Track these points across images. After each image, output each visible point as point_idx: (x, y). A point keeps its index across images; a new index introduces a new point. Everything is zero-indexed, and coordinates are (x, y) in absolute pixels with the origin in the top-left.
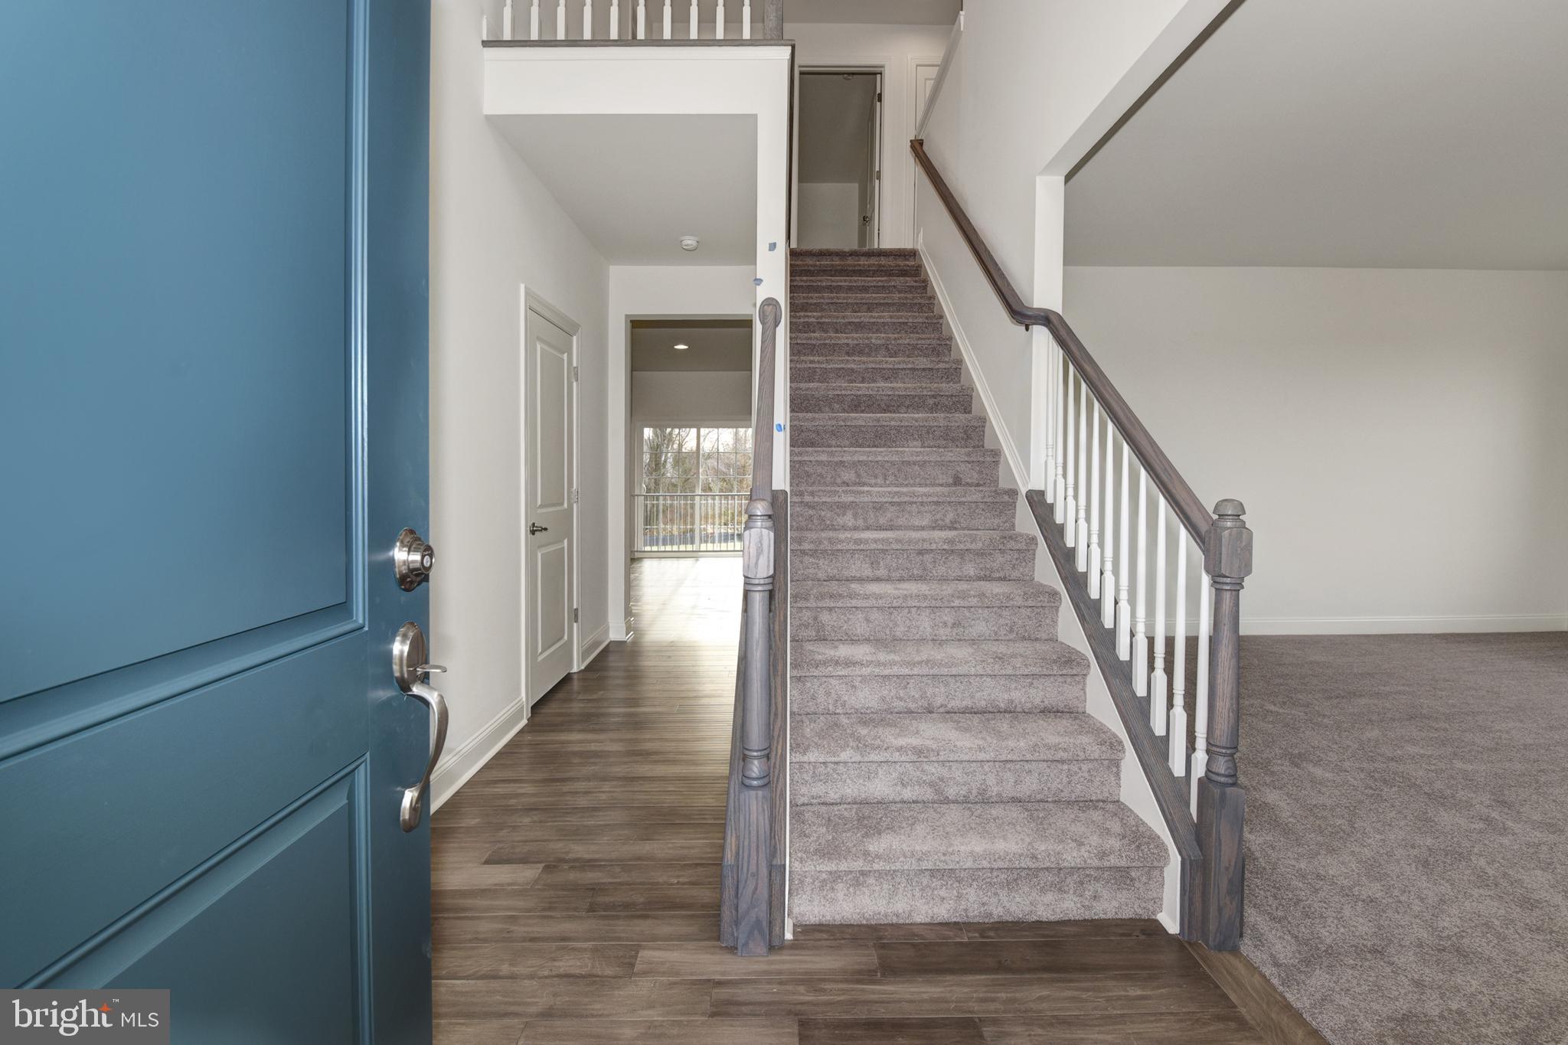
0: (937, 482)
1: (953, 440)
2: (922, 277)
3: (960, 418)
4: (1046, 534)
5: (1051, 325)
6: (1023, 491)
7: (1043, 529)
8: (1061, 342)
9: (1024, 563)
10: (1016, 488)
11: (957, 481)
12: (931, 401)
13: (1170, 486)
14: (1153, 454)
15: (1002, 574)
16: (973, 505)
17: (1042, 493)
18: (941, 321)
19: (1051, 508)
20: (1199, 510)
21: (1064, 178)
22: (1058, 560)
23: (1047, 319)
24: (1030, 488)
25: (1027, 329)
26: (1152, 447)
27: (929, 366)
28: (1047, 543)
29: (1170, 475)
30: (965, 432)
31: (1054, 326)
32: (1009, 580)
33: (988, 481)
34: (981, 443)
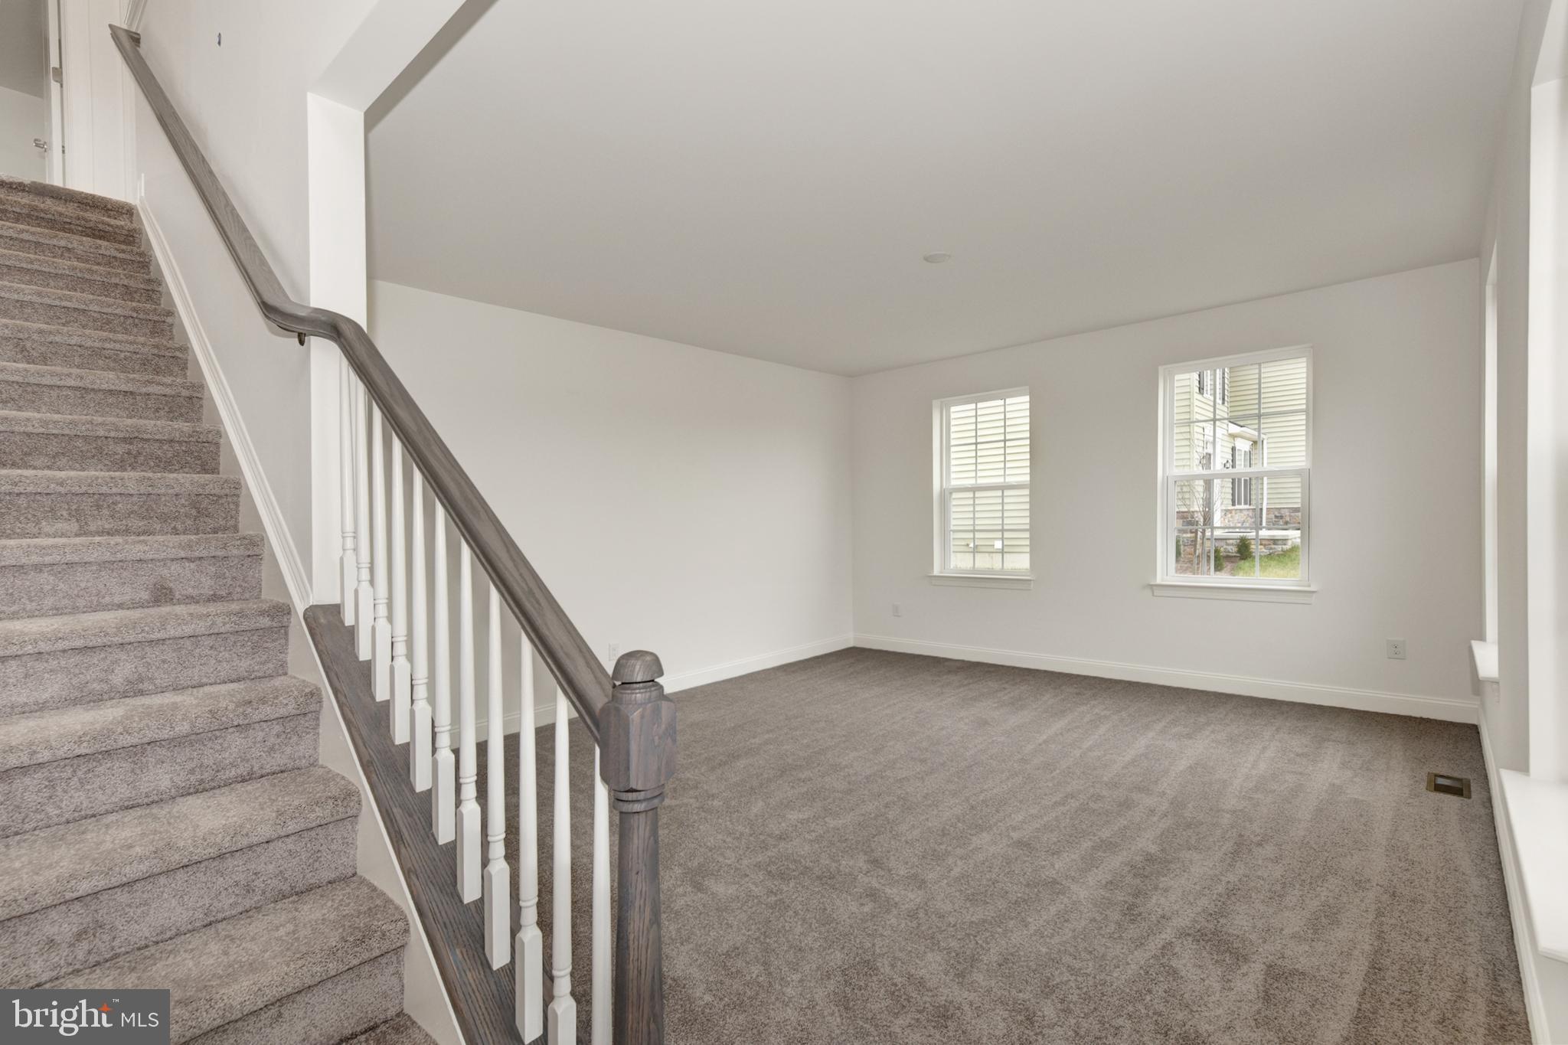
0: (107, 599)
1: (164, 518)
2: (142, 249)
3: (186, 481)
4: (337, 684)
5: (342, 340)
6: (300, 607)
7: (333, 675)
8: (361, 370)
9: (295, 738)
10: (289, 603)
11: (162, 595)
12: (121, 449)
13: (539, 622)
14: (510, 565)
15: (243, 770)
16: (188, 643)
17: (336, 610)
18: (169, 320)
19: (351, 634)
20: (588, 664)
21: (363, 114)
22: (358, 730)
23: (334, 328)
24: (313, 601)
25: (302, 343)
26: (508, 551)
27: (124, 388)
28: (338, 701)
29: (538, 602)
30: (194, 505)
31: (346, 340)
32: (262, 776)
33: (239, 590)
34: (232, 523)
